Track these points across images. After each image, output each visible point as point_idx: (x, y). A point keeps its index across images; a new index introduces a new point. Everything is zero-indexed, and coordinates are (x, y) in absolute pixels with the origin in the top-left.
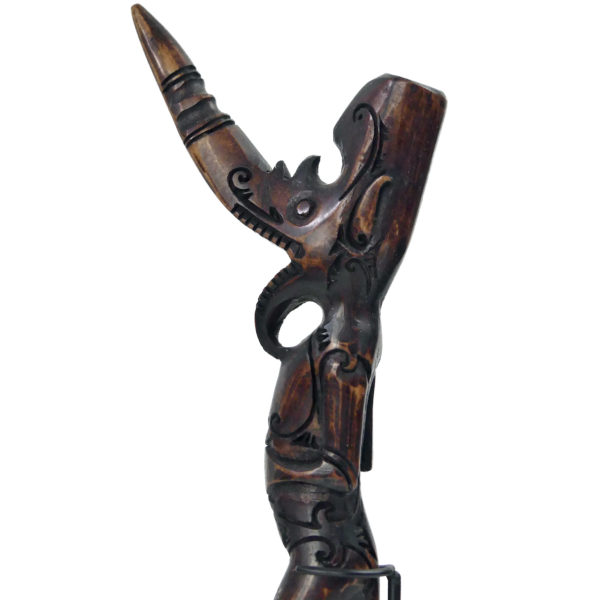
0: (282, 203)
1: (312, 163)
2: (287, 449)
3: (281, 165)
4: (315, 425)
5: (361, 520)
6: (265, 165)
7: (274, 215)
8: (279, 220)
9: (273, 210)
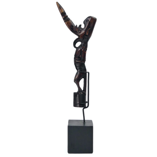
0: (77, 30)
1: (80, 26)
2: (77, 59)
3: (77, 25)
4: (80, 56)
5: (85, 67)
6: (75, 25)
7: (76, 32)
8: (77, 32)
9: (76, 31)
